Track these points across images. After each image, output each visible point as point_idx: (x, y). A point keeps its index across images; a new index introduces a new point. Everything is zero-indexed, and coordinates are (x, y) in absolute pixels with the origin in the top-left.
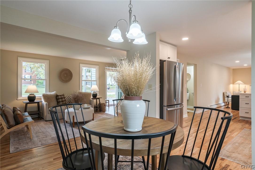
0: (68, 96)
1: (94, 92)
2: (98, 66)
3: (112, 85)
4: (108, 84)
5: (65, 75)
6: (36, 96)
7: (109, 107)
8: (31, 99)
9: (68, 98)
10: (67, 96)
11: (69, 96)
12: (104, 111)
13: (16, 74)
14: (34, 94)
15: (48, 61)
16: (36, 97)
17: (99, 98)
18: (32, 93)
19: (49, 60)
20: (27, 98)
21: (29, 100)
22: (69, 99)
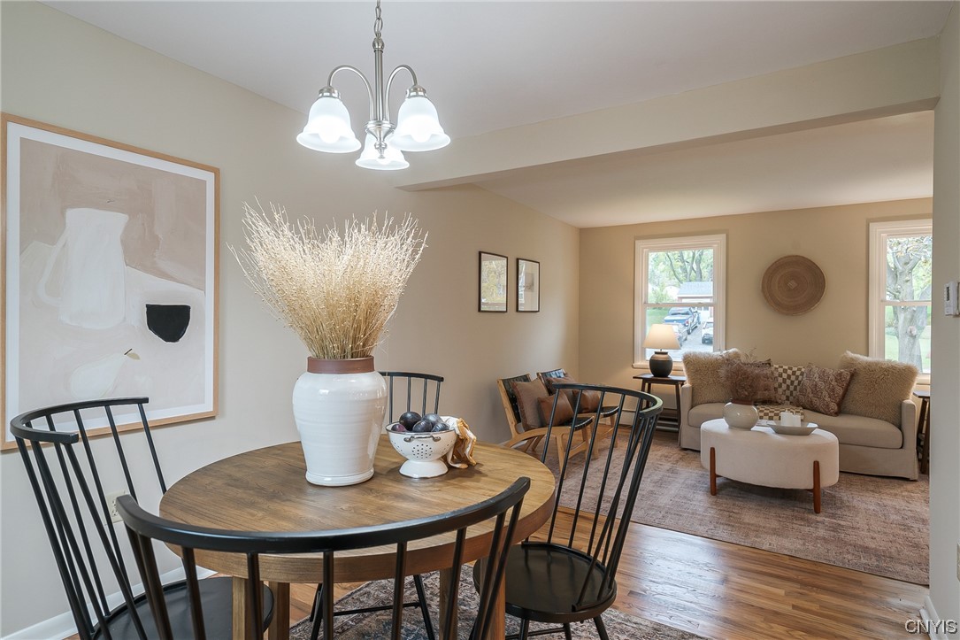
0: (794, 373)
5: (793, 284)
6: (673, 359)
8: (660, 369)
9: (793, 378)
10: (790, 372)
11: (798, 373)
13: (630, 290)
14: (666, 353)
15: (723, 237)
16: (674, 365)
18: (663, 351)
19: (726, 232)
20: (648, 364)
21: (653, 372)
22: (796, 383)
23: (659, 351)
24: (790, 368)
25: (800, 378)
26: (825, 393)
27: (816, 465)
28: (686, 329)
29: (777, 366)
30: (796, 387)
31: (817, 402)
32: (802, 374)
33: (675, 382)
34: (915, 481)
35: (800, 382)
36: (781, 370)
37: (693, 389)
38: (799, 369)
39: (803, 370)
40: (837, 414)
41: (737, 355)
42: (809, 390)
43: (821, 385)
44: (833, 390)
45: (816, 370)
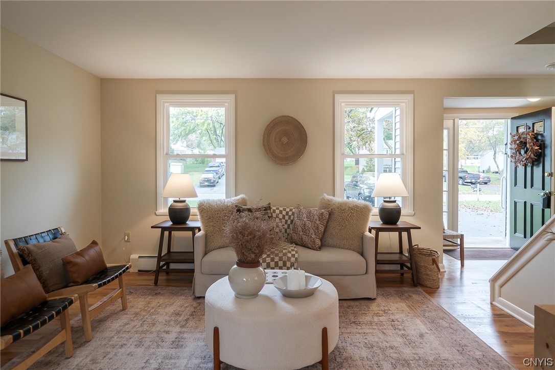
0: (287, 213)
1: (385, 201)
2: (410, 97)
3: (497, 172)
4: (485, 169)
5: (285, 140)
6: (191, 206)
7: (466, 262)
8: (179, 216)
9: (287, 218)
10: (284, 213)
11: (290, 213)
12: (432, 289)
14: (184, 201)
15: (232, 97)
17: (408, 230)
18: (182, 199)
19: (235, 92)
20: (167, 212)
21: (172, 220)
22: (289, 222)
23: (178, 199)
24: (285, 210)
25: (292, 217)
26: (312, 231)
27: (325, 332)
28: (218, 175)
29: (275, 208)
30: (289, 225)
31: (305, 238)
32: (293, 214)
33: (193, 229)
34: (375, 299)
35: (292, 221)
36: (278, 212)
37: (206, 236)
38: (291, 210)
39: (294, 210)
40: (320, 248)
41: (244, 201)
42: (300, 229)
43: (309, 224)
44: (318, 228)
45: (304, 211)
